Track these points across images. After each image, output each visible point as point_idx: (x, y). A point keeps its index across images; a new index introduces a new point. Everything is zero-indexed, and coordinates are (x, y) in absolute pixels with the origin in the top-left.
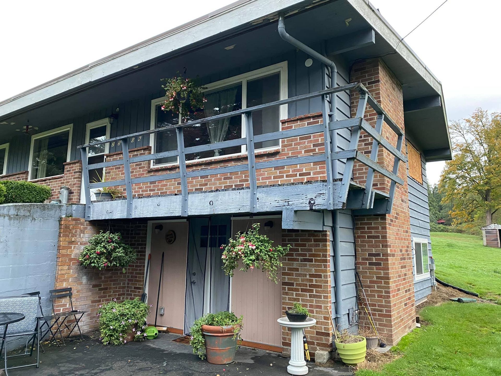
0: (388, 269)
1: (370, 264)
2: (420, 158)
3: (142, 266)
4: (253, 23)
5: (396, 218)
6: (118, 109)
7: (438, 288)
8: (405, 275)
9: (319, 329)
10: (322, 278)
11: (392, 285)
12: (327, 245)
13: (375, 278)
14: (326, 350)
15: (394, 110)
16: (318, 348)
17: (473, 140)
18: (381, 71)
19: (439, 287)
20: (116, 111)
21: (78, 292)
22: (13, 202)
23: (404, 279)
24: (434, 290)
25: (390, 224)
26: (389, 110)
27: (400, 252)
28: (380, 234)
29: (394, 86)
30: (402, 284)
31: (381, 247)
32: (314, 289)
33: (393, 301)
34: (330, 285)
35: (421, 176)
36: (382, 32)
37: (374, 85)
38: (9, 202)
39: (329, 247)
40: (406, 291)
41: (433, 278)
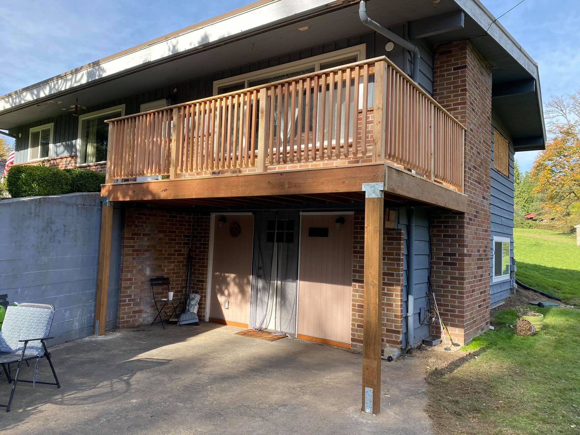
0: (463, 269)
1: (444, 264)
2: (508, 147)
3: (205, 259)
4: (332, 4)
5: (476, 216)
6: (176, 89)
7: (517, 291)
8: (482, 276)
9: (389, 327)
10: (394, 277)
11: (467, 286)
12: (401, 243)
13: (449, 278)
14: (396, 347)
15: (481, 97)
16: (387, 345)
17: (577, 121)
18: (469, 56)
19: (519, 290)
20: (174, 93)
21: (142, 283)
22: (79, 191)
23: (480, 280)
24: (513, 293)
25: (468, 223)
26: (475, 99)
27: (478, 252)
28: (457, 233)
29: (483, 70)
30: (478, 285)
31: (457, 246)
32: (386, 287)
33: (467, 301)
34: (402, 284)
35: (508, 168)
36: (472, 14)
37: (460, 71)
38: (75, 192)
39: (403, 246)
40: (481, 293)
41: (513, 280)
